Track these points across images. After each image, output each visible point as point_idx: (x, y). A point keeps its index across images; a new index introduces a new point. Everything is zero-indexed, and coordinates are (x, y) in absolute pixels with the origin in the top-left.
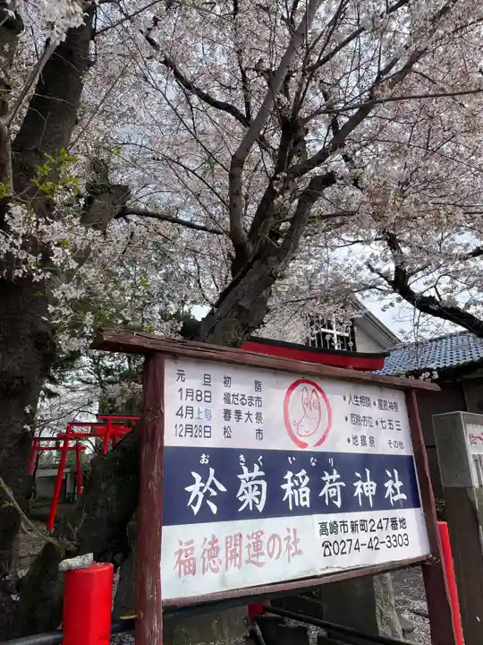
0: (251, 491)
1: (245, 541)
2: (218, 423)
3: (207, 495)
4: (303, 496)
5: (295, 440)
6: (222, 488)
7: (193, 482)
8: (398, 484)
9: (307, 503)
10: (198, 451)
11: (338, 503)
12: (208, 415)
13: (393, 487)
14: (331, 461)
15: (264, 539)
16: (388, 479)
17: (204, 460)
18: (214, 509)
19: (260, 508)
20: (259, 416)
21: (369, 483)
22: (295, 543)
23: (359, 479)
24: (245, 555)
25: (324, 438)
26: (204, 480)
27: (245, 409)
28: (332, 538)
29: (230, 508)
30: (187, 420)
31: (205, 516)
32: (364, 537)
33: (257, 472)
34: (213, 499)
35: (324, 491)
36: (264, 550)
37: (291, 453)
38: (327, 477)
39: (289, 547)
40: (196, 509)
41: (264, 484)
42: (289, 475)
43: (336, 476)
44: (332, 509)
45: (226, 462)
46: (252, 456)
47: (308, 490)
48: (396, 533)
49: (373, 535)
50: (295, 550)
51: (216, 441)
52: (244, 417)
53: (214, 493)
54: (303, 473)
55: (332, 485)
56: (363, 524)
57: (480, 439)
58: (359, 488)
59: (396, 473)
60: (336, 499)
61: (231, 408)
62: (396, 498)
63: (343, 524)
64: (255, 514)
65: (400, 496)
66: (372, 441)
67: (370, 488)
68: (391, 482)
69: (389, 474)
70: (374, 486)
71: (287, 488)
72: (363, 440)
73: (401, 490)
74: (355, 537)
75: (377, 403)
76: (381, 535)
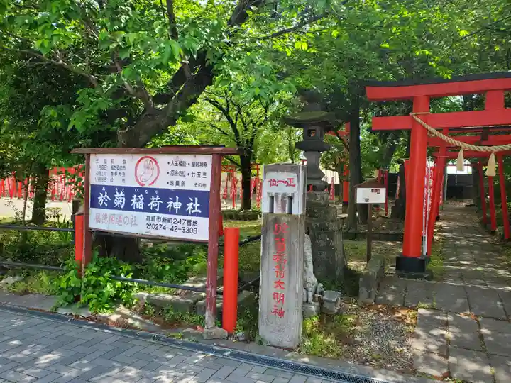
0: (119, 199)
1: (116, 217)
2: (109, 177)
3: (104, 201)
4: (141, 205)
5: (139, 183)
6: (109, 199)
7: (100, 196)
8: (197, 205)
9: (142, 208)
10: (102, 187)
11: (158, 210)
12: (105, 174)
13: (192, 206)
14: (156, 192)
15: (123, 217)
16: (190, 202)
17: (104, 189)
18: (106, 205)
19: (122, 207)
20: (124, 174)
21: (177, 203)
22: (135, 220)
23: (171, 201)
24: (116, 221)
25: (153, 183)
26: (104, 195)
27: (118, 171)
28: (151, 222)
29: (111, 206)
30: (98, 176)
31: (103, 207)
32: (169, 225)
33: (122, 194)
34: (106, 202)
35: (151, 204)
36: (122, 220)
37: (136, 188)
38: (153, 198)
39: (132, 222)
40: (101, 204)
41: (124, 199)
42: (135, 196)
43: (158, 198)
44: (154, 211)
45: (111, 190)
46: (120, 189)
47: (143, 203)
48: (190, 227)
49: (175, 225)
50: (135, 224)
51: (108, 183)
52: (118, 174)
53: (106, 200)
54: (141, 196)
55: (155, 202)
56: (169, 220)
57: (285, 182)
58: (170, 204)
59: (196, 199)
60: (156, 207)
61: (114, 171)
62: (193, 211)
63: (159, 218)
64: (120, 209)
65: (196, 211)
66: (183, 183)
67: (178, 205)
68: (192, 204)
69: (192, 200)
70: (181, 204)
71: (134, 201)
72: (177, 183)
73: (198, 208)
74: (164, 224)
75: (191, 164)
76: (180, 226)
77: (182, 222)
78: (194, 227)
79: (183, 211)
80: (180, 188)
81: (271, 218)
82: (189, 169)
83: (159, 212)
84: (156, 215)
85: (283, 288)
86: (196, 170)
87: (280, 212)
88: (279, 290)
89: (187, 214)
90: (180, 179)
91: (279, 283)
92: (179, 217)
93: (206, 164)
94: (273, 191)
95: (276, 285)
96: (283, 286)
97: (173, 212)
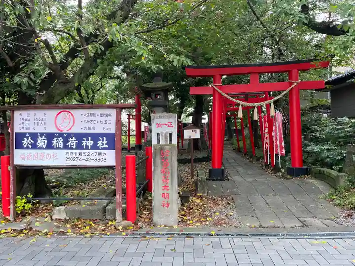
0: (42, 142)
1: (39, 155)
2: (31, 126)
3: (28, 143)
4: (61, 145)
5: (59, 129)
6: (33, 142)
7: (24, 140)
8: (105, 142)
9: (62, 147)
10: (25, 133)
11: (74, 147)
12: (29, 124)
13: (102, 143)
14: (73, 135)
15: (45, 154)
17: (27, 135)
18: (30, 146)
19: (44, 147)
20: (45, 124)
21: (90, 141)
22: (56, 156)
23: (84, 140)
24: (39, 158)
25: (70, 129)
26: (27, 140)
27: (40, 122)
28: (70, 156)
29: (34, 146)
30: (22, 126)
31: (27, 148)
32: (85, 157)
33: (44, 138)
35: (69, 143)
36: (45, 157)
37: (56, 133)
38: (70, 139)
39: (53, 157)
40: (25, 146)
41: (46, 141)
42: (55, 139)
43: (74, 139)
44: (71, 148)
45: (34, 136)
46: (42, 134)
47: (62, 143)
48: (100, 157)
49: (88, 157)
50: (56, 158)
51: (32, 131)
52: (40, 124)
53: (30, 143)
54: (61, 138)
55: (72, 142)
56: (84, 154)
57: (166, 125)
58: (84, 143)
59: (104, 139)
60: (73, 146)
61: (36, 122)
62: (102, 147)
63: (76, 153)
64: (42, 148)
65: (105, 146)
66: (94, 128)
67: (90, 143)
68: (101, 141)
69: (101, 139)
70: (92, 142)
71: (54, 143)
72: (89, 128)
73: (106, 144)
74: (80, 157)
75: (99, 115)
76: (92, 157)
77: (95, 154)
78: (103, 157)
79: (95, 147)
80: (92, 131)
81: (158, 147)
82: (98, 118)
83: (76, 149)
84: (74, 151)
85: (168, 190)
86: (103, 119)
87: (164, 143)
88: (165, 192)
89: (98, 148)
90: (92, 125)
91: (165, 187)
92: (92, 151)
93: (110, 115)
94: (159, 130)
95: (163, 188)
96: (168, 188)
97: (87, 148)
